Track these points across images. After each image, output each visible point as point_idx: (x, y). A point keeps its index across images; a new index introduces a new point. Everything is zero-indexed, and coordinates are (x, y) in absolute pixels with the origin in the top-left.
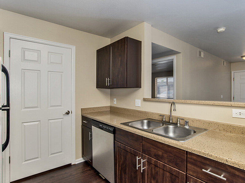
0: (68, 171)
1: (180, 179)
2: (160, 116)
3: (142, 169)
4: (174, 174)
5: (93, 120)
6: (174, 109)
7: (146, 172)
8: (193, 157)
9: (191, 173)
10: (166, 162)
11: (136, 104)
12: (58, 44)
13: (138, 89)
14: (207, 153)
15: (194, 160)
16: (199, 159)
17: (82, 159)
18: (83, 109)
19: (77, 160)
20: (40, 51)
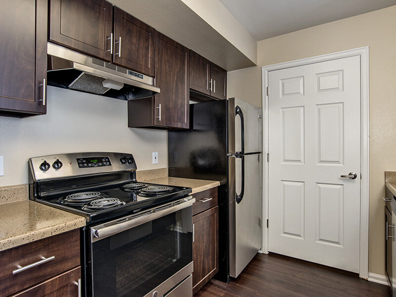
17: (384, 277)
19: (371, 274)
20: (303, 77)
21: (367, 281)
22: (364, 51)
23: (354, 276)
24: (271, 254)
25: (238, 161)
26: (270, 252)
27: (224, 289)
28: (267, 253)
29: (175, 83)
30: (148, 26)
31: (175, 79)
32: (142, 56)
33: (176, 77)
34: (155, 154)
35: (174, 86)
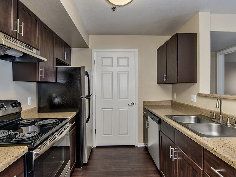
0: (131, 150)
1: (198, 174)
2: (210, 113)
3: (173, 158)
4: (195, 168)
5: (149, 111)
6: (216, 106)
7: (177, 162)
8: (208, 154)
9: (206, 170)
10: (190, 155)
11: (192, 99)
12: (124, 50)
13: (194, 84)
14: (217, 151)
15: (209, 157)
16: (212, 157)
17: (143, 144)
18: (145, 101)
19: (139, 144)
20: (112, 58)
21: (138, 147)
22: (136, 51)
23: (133, 146)
24: (98, 147)
25: (87, 100)
26: (97, 146)
27: (81, 171)
28: (95, 147)
29: (49, 54)
30: (36, 16)
31: (49, 52)
32: (33, 36)
33: (49, 50)
34: (29, 99)
35: (49, 56)
